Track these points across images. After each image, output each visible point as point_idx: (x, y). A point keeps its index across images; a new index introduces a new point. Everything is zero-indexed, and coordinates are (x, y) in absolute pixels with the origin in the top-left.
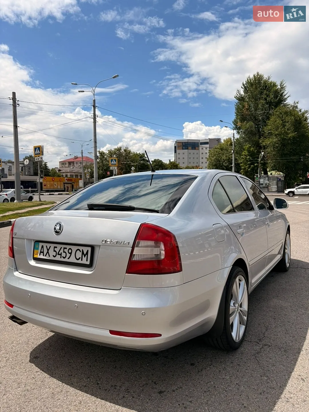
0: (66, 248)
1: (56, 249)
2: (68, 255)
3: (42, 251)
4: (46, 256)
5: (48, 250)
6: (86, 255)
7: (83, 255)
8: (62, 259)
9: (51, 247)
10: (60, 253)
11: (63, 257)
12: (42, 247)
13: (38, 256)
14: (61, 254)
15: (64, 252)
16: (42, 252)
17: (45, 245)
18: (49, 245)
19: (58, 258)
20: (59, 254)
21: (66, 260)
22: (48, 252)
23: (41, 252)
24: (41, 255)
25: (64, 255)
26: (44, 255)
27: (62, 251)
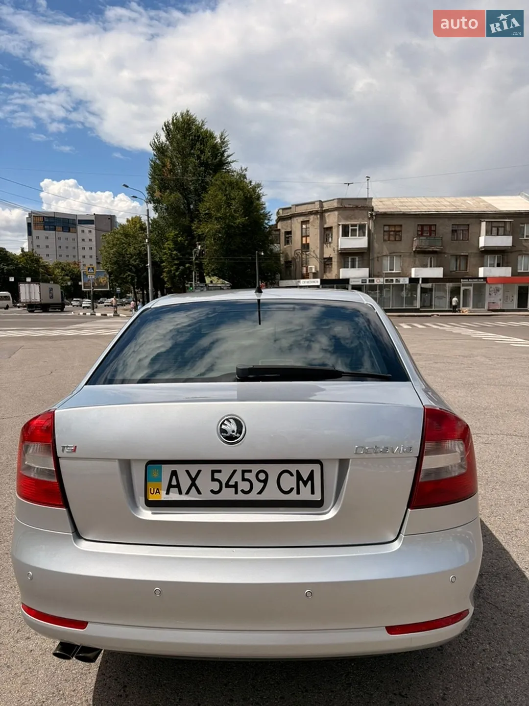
0: (250, 471)
1: (217, 476)
2: (258, 486)
3: (174, 483)
4: (187, 493)
5: (193, 480)
6: (310, 482)
7: (301, 482)
8: (241, 497)
9: (202, 472)
10: (232, 483)
11: (243, 491)
12: (174, 473)
13: (163, 496)
14: (235, 486)
15: (244, 479)
16: (174, 486)
17: (181, 469)
18: (193, 469)
19: (227, 494)
20: (227, 486)
21: (253, 496)
22: (193, 484)
23: (170, 486)
24: (170, 493)
25: (246, 486)
26: (180, 493)
27: (237, 477)
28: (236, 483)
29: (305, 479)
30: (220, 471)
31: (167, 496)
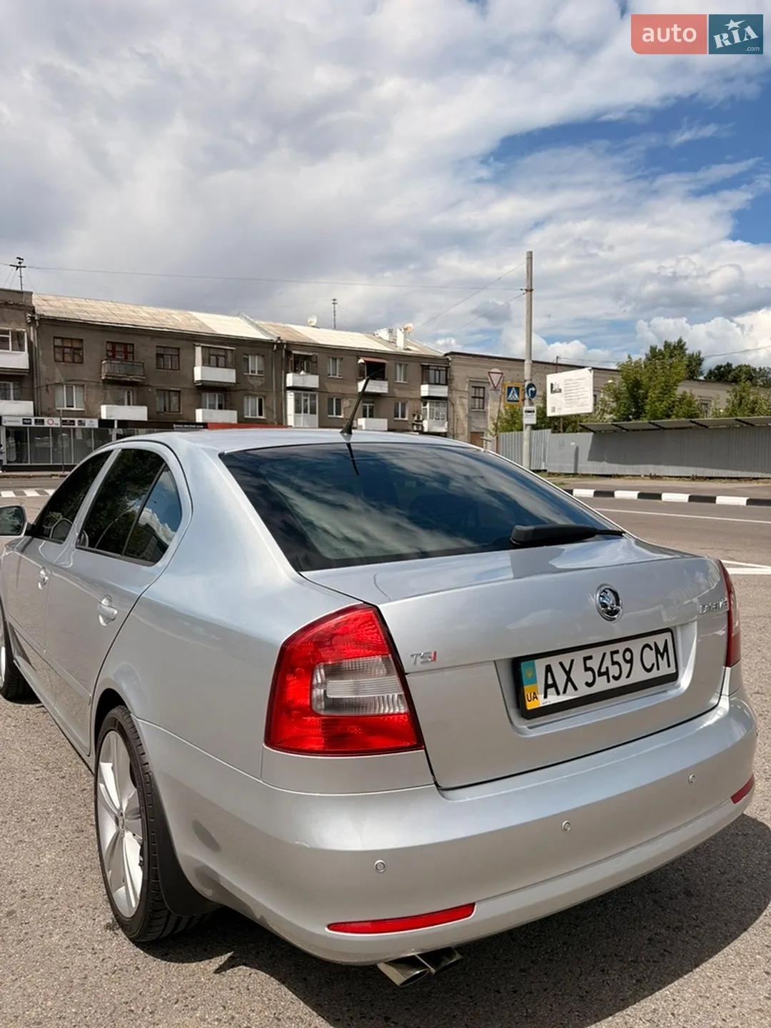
0: (617, 652)
1: (589, 663)
2: (626, 667)
3: (550, 682)
4: (564, 692)
5: (568, 673)
6: (665, 654)
7: (659, 656)
8: (614, 684)
9: (575, 662)
10: (603, 670)
11: (614, 677)
12: (549, 669)
13: (541, 702)
14: (607, 673)
15: (614, 663)
16: (551, 686)
17: (554, 662)
18: (566, 659)
19: (602, 685)
20: (600, 674)
21: (623, 682)
22: (569, 679)
23: (547, 686)
24: (549, 696)
25: (614, 671)
26: (558, 693)
27: (607, 662)
28: (607, 668)
29: (662, 651)
30: (590, 658)
31: (546, 700)
